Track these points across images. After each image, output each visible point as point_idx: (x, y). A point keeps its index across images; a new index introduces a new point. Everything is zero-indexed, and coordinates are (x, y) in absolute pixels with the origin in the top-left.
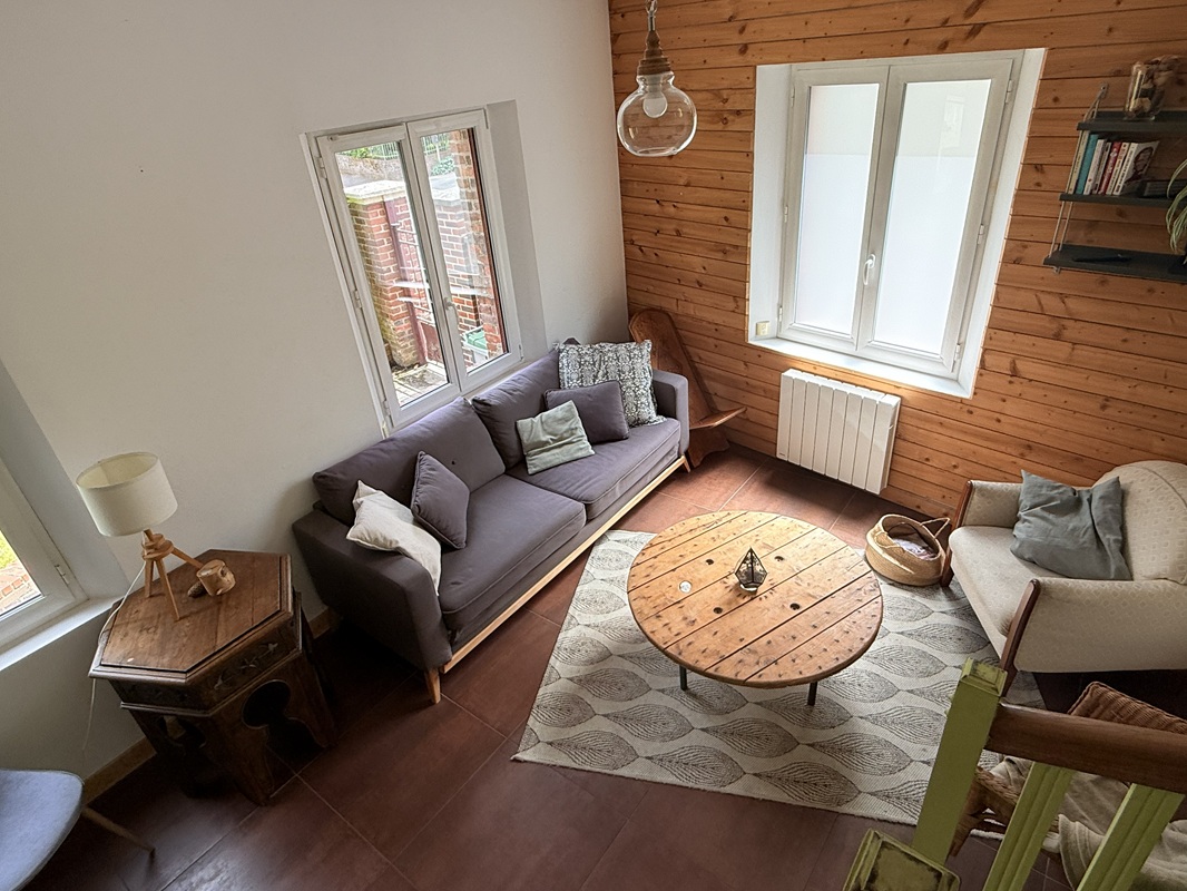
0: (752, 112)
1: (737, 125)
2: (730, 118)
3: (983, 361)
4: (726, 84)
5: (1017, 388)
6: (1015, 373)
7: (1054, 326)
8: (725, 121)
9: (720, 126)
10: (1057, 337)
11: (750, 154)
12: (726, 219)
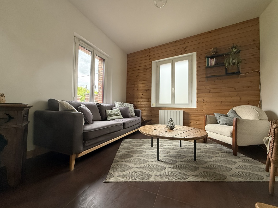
0: (151, 68)
1: (149, 70)
2: (147, 69)
3: (197, 100)
4: (147, 64)
5: (205, 104)
6: (204, 101)
7: (208, 91)
8: (147, 70)
9: (146, 71)
10: (209, 92)
11: (151, 74)
12: (147, 85)
